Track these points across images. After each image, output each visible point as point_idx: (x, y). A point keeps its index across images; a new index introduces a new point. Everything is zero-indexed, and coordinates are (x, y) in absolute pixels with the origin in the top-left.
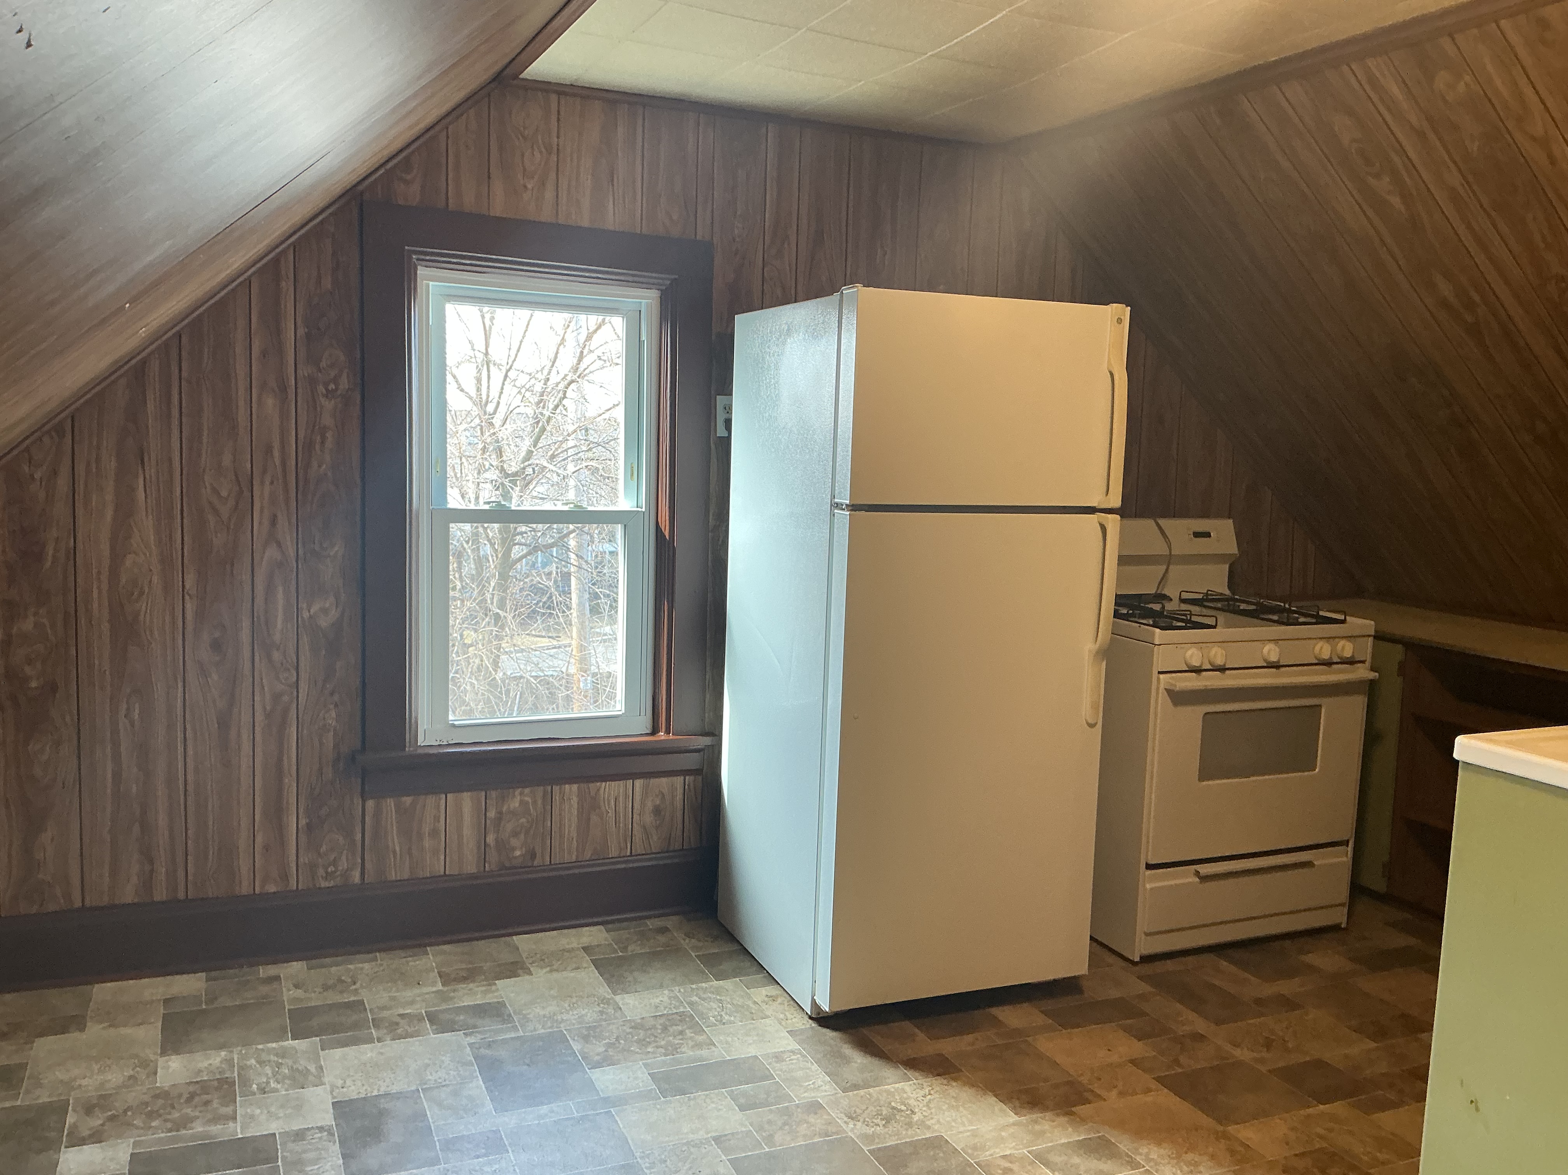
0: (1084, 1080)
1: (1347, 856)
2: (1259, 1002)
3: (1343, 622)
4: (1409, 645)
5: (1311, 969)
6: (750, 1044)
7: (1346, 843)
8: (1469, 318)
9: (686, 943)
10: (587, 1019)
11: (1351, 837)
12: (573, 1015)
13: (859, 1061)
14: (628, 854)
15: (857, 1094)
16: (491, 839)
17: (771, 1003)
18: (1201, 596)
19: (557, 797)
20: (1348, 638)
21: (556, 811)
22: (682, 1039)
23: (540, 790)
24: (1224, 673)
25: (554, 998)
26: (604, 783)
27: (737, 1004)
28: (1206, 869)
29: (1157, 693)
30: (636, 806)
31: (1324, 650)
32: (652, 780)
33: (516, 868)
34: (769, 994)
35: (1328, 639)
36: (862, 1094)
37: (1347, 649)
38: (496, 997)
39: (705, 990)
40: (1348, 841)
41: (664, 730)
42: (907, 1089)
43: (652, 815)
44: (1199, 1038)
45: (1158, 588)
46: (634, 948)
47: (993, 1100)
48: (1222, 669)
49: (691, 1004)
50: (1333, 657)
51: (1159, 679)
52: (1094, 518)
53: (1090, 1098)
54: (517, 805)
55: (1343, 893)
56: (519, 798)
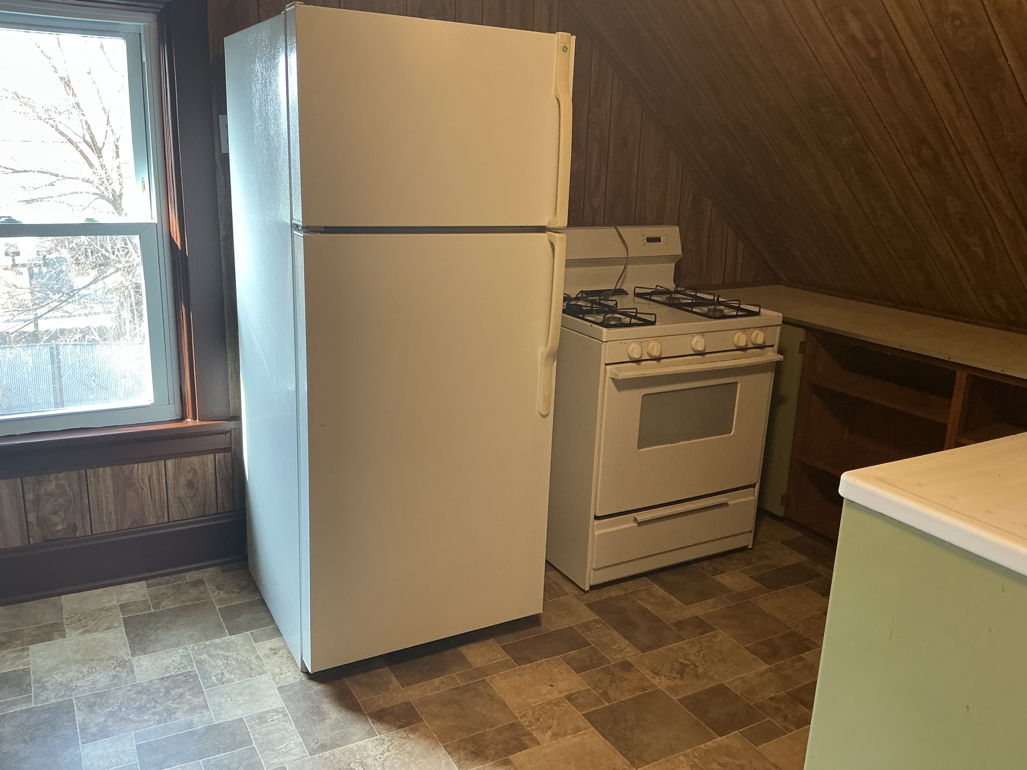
0: (525, 722)
1: (754, 496)
2: (680, 624)
3: (758, 314)
4: (809, 329)
5: (723, 588)
6: (240, 705)
7: (754, 486)
8: (873, 54)
9: (214, 595)
10: (99, 685)
11: (757, 482)
12: (88, 681)
13: (333, 717)
14: (166, 520)
15: (322, 757)
16: (32, 517)
17: (272, 656)
18: (650, 291)
19: (92, 479)
20: (762, 328)
21: (92, 490)
22: (178, 704)
23: (74, 475)
24: (660, 362)
25: (77, 662)
26: (136, 465)
27: (241, 660)
28: (642, 516)
29: (604, 382)
30: (170, 481)
31: (741, 339)
32: (183, 459)
33: (59, 540)
34: (272, 647)
35: (744, 329)
36: (327, 755)
37: (759, 337)
38: (24, 664)
39: (216, 646)
40: (755, 484)
41: (191, 416)
42: (369, 746)
43: (185, 488)
44: (626, 666)
45: (616, 286)
46: (167, 604)
47: (442, 752)
48: (658, 359)
49: (199, 662)
50: (748, 344)
51: (605, 369)
52: (544, 236)
53: (527, 742)
54: (54, 487)
55: (750, 524)
56: (54, 482)
